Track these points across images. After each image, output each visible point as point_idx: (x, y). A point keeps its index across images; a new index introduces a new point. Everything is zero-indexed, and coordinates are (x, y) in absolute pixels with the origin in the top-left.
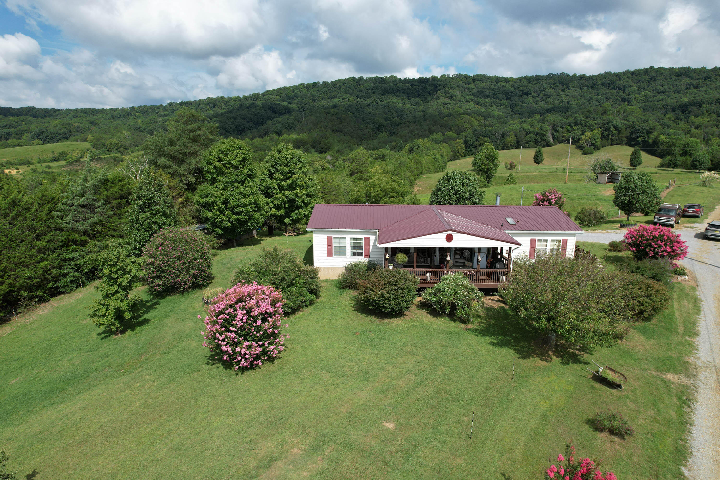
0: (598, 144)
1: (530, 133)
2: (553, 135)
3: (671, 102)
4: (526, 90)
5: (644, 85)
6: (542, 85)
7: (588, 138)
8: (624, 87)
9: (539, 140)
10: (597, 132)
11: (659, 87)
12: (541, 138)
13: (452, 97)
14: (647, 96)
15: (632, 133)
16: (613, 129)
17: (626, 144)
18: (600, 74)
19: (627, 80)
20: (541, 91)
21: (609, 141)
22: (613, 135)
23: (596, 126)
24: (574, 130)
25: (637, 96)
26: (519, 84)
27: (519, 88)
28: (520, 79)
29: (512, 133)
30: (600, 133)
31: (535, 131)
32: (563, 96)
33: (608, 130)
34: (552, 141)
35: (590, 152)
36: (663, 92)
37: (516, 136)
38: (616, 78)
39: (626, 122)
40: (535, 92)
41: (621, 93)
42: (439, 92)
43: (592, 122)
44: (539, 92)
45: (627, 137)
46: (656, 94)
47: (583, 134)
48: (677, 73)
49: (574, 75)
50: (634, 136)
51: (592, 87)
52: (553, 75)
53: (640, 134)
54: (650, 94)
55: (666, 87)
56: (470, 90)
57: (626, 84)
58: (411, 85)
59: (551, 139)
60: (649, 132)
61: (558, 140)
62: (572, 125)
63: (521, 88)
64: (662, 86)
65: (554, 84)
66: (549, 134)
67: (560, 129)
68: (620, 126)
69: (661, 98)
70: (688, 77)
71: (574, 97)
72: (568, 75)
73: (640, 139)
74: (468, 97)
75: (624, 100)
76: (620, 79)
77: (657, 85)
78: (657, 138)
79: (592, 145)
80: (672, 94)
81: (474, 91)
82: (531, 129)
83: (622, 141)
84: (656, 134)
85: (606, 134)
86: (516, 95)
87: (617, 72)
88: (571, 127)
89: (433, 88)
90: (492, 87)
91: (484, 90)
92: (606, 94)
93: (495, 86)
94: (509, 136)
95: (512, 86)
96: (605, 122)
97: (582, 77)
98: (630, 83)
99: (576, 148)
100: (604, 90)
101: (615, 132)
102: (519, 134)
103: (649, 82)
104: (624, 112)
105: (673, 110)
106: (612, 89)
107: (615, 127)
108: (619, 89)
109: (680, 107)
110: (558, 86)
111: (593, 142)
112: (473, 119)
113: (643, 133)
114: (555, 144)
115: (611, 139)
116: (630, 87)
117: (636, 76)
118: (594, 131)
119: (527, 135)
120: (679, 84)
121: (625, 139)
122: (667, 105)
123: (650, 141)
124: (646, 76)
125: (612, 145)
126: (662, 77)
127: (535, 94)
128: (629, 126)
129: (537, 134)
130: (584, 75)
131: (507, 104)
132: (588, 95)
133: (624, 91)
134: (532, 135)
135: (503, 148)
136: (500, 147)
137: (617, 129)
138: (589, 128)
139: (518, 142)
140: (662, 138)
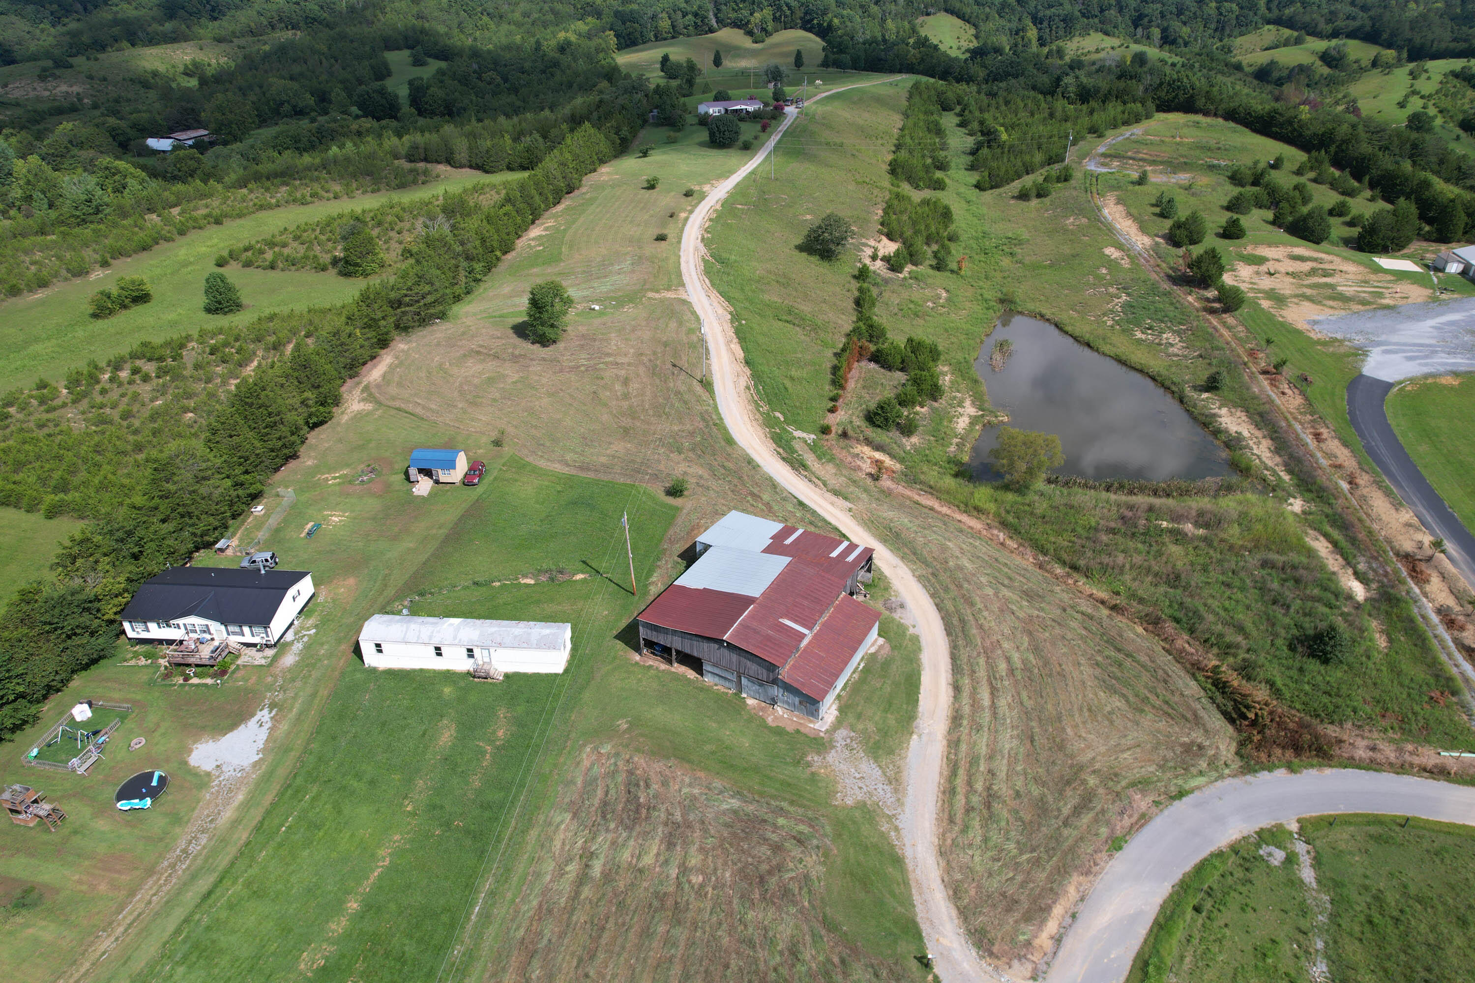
0: (770, 28)
1: (687, 14)
2: (716, 15)
7: (757, 21)
9: (700, 23)
10: (767, 12)
12: (702, 21)
15: (806, 13)
16: (785, 8)
17: (801, 28)
21: (783, 24)
22: (786, 16)
23: (766, 4)
24: (740, 9)
29: (664, 15)
30: (771, 13)
31: (693, 10)
33: (779, 8)
34: (715, 25)
35: (761, 39)
37: (670, 18)
45: (801, 19)
47: (752, 14)
50: (808, 17)
53: (815, 15)
59: (713, 22)
60: (825, 13)
61: (722, 23)
66: (711, 15)
67: (724, 7)
68: (793, 4)
73: (815, 22)
78: (831, 21)
79: (764, 29)
82: (689, 9)
83: (796, 24)
84: (830, 15)
85: (778, 15)
88: (737, 4)
94: (662, 18)
99: (745, 33)
101: (788, 13)
102: (673, 15)
107: (787, 5)
111: (764, 26)
113: (817, 14)
114: (721, 28)
115: (784, 21)
118: (764, 11)
119: (684, 16)
121: (799, 21)
123: (825, 24)
125: (786, 28)
129: (696, 15)
134: (690, 16)
135: (656, 36)
136: (652, 35)
137: (789, 8)
138: (758, 6)
139: (673, 27)
140: (836, 21)
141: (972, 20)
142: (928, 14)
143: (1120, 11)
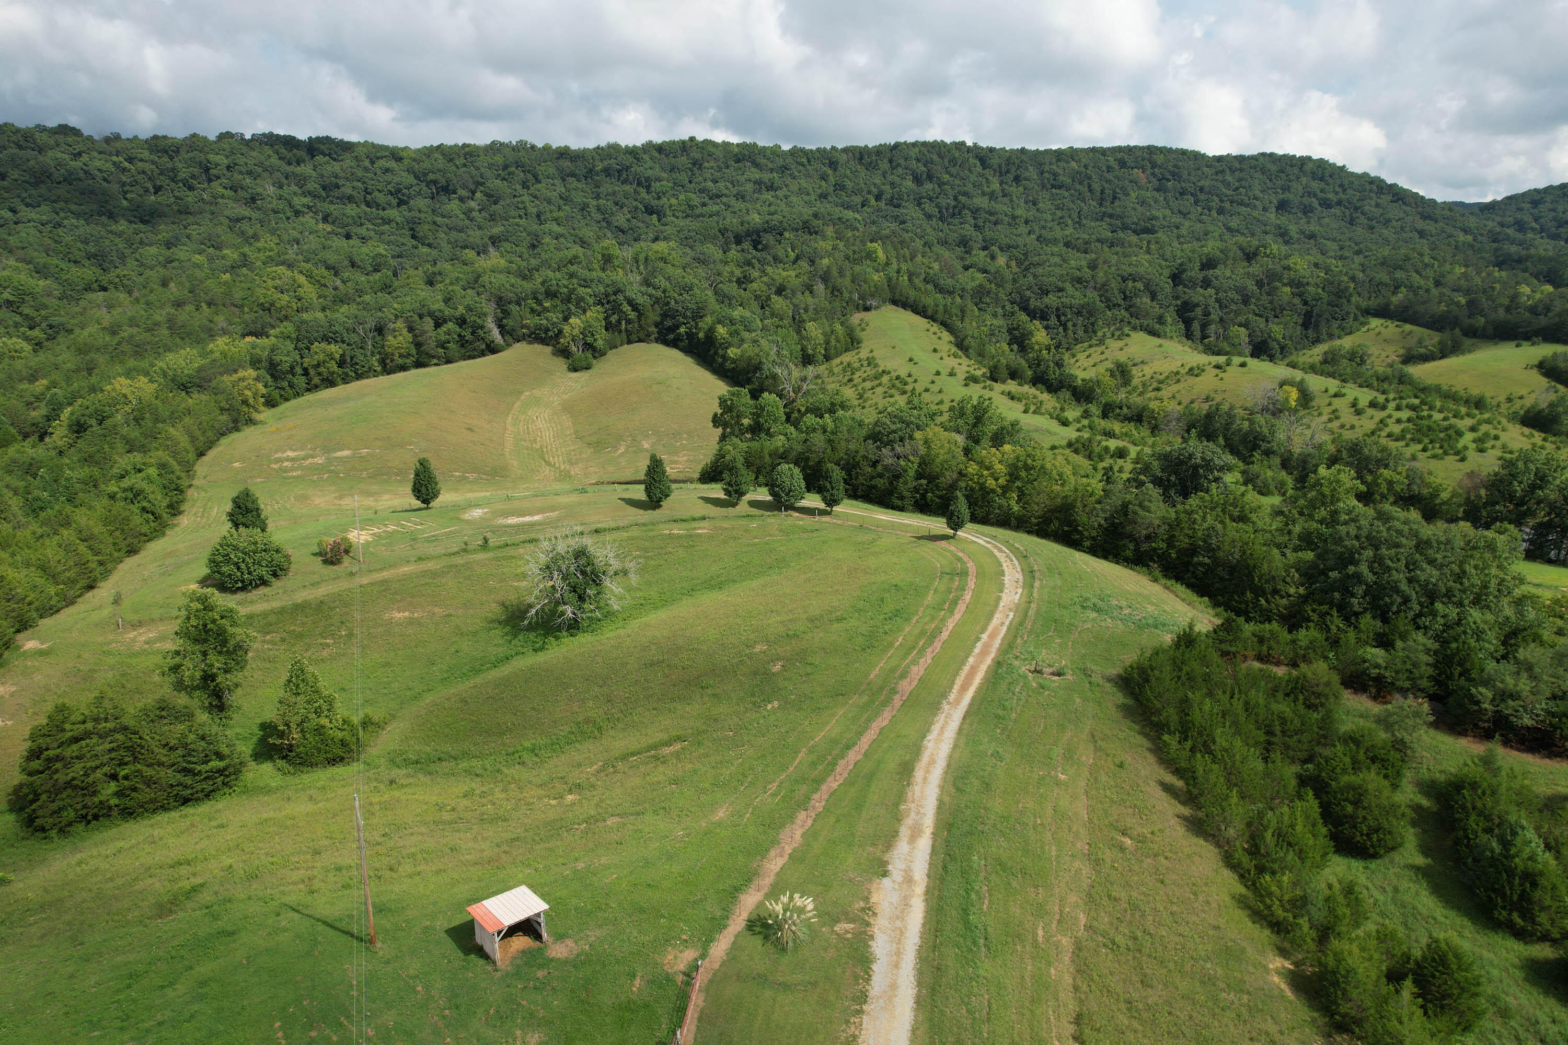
0: (600, 344)
1: (445, 321)
2: (499, 323)
3: (731, 221)
4: (443, 182)
5: (683, 177)
6: (477, 169)
7: (576, 332)
8: (648, 179)
9: (469, 337)
10: (595, 314)
11: (710, 184)
12: (473, 333)
13: (253, 200)
14: (692, 203)
15: (664, 316)
16: (627, 308)
17: (657, 341)
18: (598, 148)
19: (650, 163)
20: (478, 184)
21: (624, 335)
22: (629, 322)
23: (591, 301)
24: (546, 310)
25: (673, 201)
26: (426, 165)
27: (425, 175)
28: (429, 152)
29: (400, 324)
30: (601, 316)
31: (457, 314)
32: (526, 198)
33: (616, 308)
34: (499, 339)
35: (584, 364)
36: (718, 196)
37: (411, 329)
38: (631, 159)
39: (651, 290)
40: (464, 187)
41: (643, 192)
42: (215, 184)
43: (581, 291)
44: (473, 187)
45: (657, 325)
46: (706, 200)
47: (566, 319)
48: (736, 155)
49: (547, 148)
50: (668, 323)
51: (586, 179)
52: (502, 144)
53: (682, 320)
54: (696, 200)
55: (721, 185)
56: (301, 181)
57: (649, 173)
58: (130, 160)
59: (496, 334)
60: (698, 315)
61: (511, 335)
62: (540, 297)
63: (431, 177)
64: (715, 181)
65: (505, 167)
66: (491, 324)
67: (514, 308)
68: (640, 300)
69: (715, 208)
70: (757, 165)
71: (549, 202)
72: (533, 147)
73: (682, 330)
74: (299, 201)
75: (650, 211)
76: (638, 159)
77: (705, 180)
78: (712, 330)
79: (588, 346)
80: (733, 201)
81: (312, 186)
82: (448, 312)
83: (648, 335)
84: (709, 320)
85: (614, 319)
86: (419, 193)
87: (631, 145)
88: (539, 303)
89: (196, 171)
90: (360, 173)
91: (341, 182)
92: (614, 193)
93: (366, 170)
94: (394, 330)
95: (410, 171)
96: (610, 290)
97: (564, 153)
98: (657, 172)
99: (554, 354)
100: (609, 186)
101: (633, 315)
102: (417, 325)
103: (692, 171)
104: (646, 259)
105: (738, 241)
106: (625, 182)
107: (630, 302)
108: (639, 184)
109: (748, 234)
110: (513, 173)
111: (589, 340)
112: (302, 279)
113: (685, 317)
114: (509, 345)
115: (626, 330)
116: (659, 180)
117: (667, 156)
118: (589, 313)
119: (437, 325)
120: (742, 179)
121: (653, 329)
122: (726, 230)
123: (701, 335)
124: (684, 159)
125: (629, 342)
126: (712, 164)
127: (462, 192)
128: (657, 301)
129: (462, 322)
130: (567, 148)
131: (399, 219)
132: (578, 198)
133: (648, 188)
134: (450, 325)
135: (383, 362)
136: (375, 362)
137: (635, 307)
138: (577, 306)
139: (418, 345)
140: (721, 331)
141: (940, 316)
142: (867, 309)
143: (1153, 297)
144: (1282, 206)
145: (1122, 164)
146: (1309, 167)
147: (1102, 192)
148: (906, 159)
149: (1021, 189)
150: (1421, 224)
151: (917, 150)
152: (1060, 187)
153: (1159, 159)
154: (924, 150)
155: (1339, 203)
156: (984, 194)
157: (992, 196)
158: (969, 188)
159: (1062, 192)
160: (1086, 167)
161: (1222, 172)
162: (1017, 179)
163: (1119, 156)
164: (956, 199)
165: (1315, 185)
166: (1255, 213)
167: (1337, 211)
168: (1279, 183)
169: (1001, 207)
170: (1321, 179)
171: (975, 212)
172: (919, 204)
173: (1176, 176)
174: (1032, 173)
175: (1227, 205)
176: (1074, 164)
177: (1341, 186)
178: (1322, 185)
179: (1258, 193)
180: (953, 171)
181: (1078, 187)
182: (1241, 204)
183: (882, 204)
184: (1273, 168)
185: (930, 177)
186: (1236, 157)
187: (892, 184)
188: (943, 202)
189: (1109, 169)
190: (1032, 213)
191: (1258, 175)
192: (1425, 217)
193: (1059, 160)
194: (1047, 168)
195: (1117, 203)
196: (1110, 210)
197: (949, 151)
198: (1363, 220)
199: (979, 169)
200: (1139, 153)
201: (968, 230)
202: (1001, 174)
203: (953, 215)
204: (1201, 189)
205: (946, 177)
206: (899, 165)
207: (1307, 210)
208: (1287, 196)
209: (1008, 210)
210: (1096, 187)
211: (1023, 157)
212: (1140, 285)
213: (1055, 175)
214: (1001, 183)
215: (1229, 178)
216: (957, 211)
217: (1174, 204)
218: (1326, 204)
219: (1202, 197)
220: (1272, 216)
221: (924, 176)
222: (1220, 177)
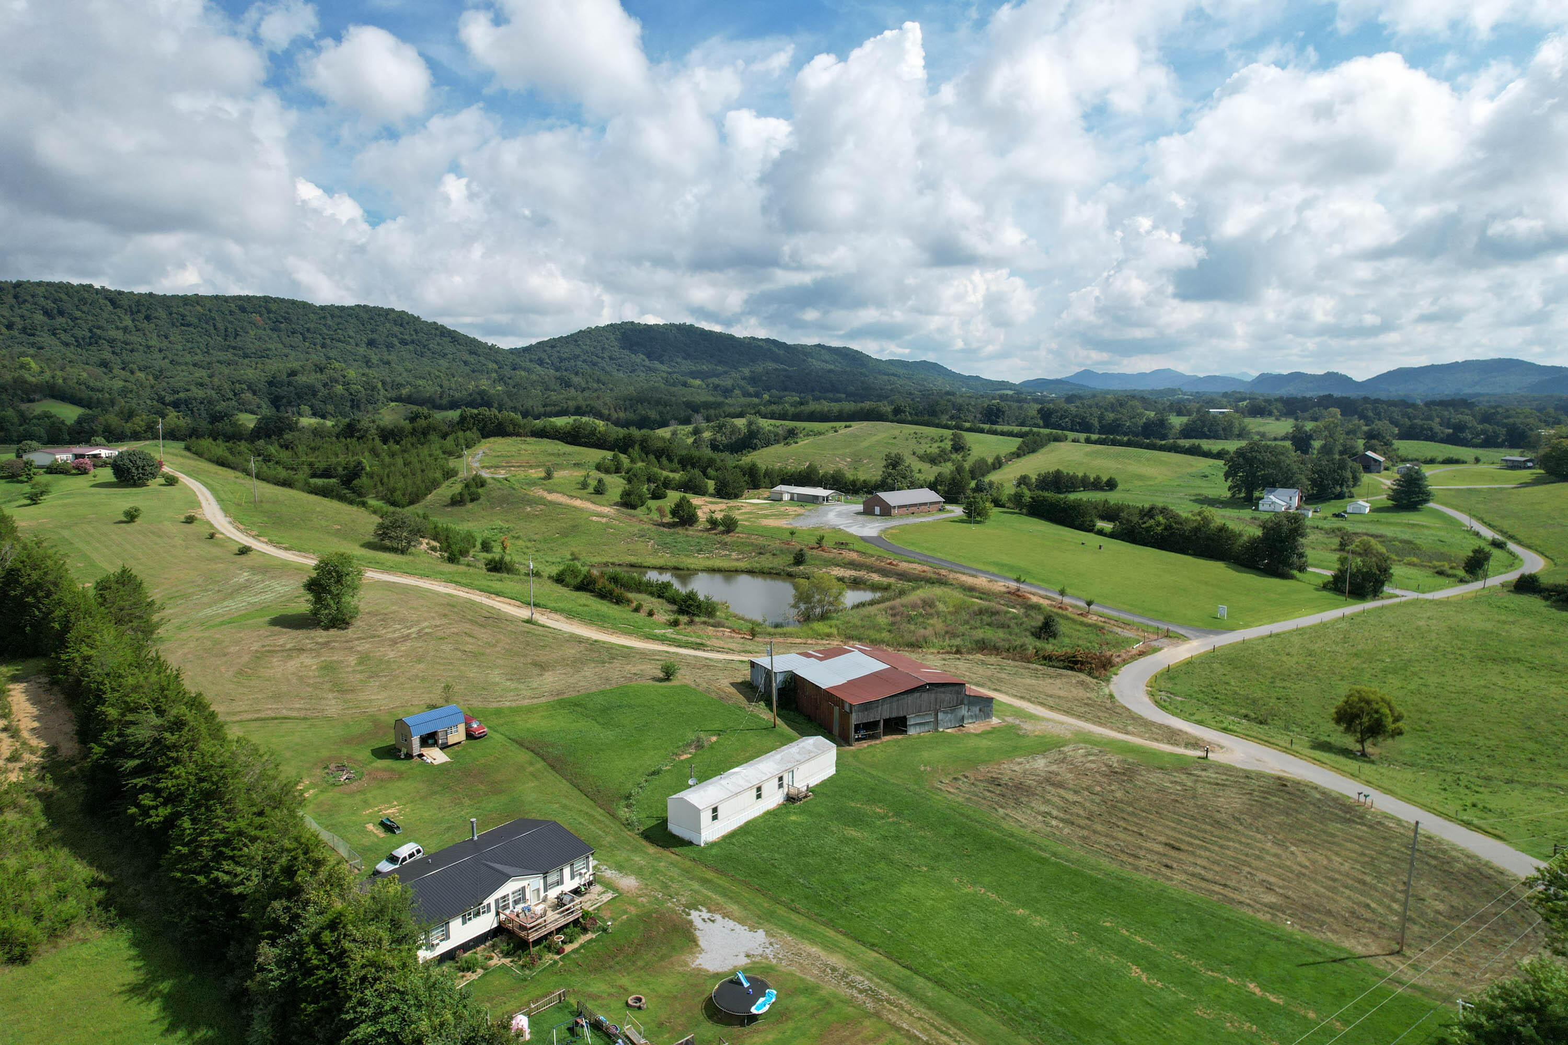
144: (371, 343)
145: (243, 310)
146: (392, 316)
147: (226, 330)
148: (33, 296)
149: (153, 326)
150: (466, 357)
151: (43, 289)
152: (189, 325)
153: (274, 307)
154: (52, 290)
155: (413, 342)
156: (118, 328)
157: (125, 330)
158: (102, 323)
159: (191, 329)
160: (210, 311)
161: (324, 318)
162: (148, 318)
163: (240, 303)
164: (90, 331)
165: (396, 329)
166: (349, 347)
167: (411, 347)
168: (369, 327)
169: (135, 338)
170: (401, 325)
171: (111, 342)
172: (54, 334)
173: (287, 320)
174: (162, 313)
175: (328, 342)
176: (199, 308)
177: (416, 331)
178: (402, 329)
179: (352, 334)
180: (85, 309)
181: (204, 325)
182: (339, 341)
183: (15, 333)
184: (365, 316)
185: (61, 313)
186: (338, 307)
187: (22, 317)
188: (80, 333)
189: (231, 313)
190: (165, 344)
191: (354, 321)
192: (471, 353)
193: (186, 304)
194: (174, 310)
195: (238, 339)
196: (233, 344)
197: (77, 292)
198: (429, 353)
199: (110, 308)
200: (255, 302)
201: (107, 355)
202: (132, 314)
203: (90, 344)
204: (308, 330)
205: (78, 314)
206: (25, 301)
207: (390, 346)
208: (375, 336)
209: (144, 342)
210: (220, 325)
211: (152, 300)
212: (244, 386)
213: (183, 316)
214: (133, 321)
215: (329, 322)
216: (93, 340)
217: (287, 340)
218: (404, 342)
219: (308, 335)
220: (362, 350)
221: (55, 312)
222: (323, 322)
